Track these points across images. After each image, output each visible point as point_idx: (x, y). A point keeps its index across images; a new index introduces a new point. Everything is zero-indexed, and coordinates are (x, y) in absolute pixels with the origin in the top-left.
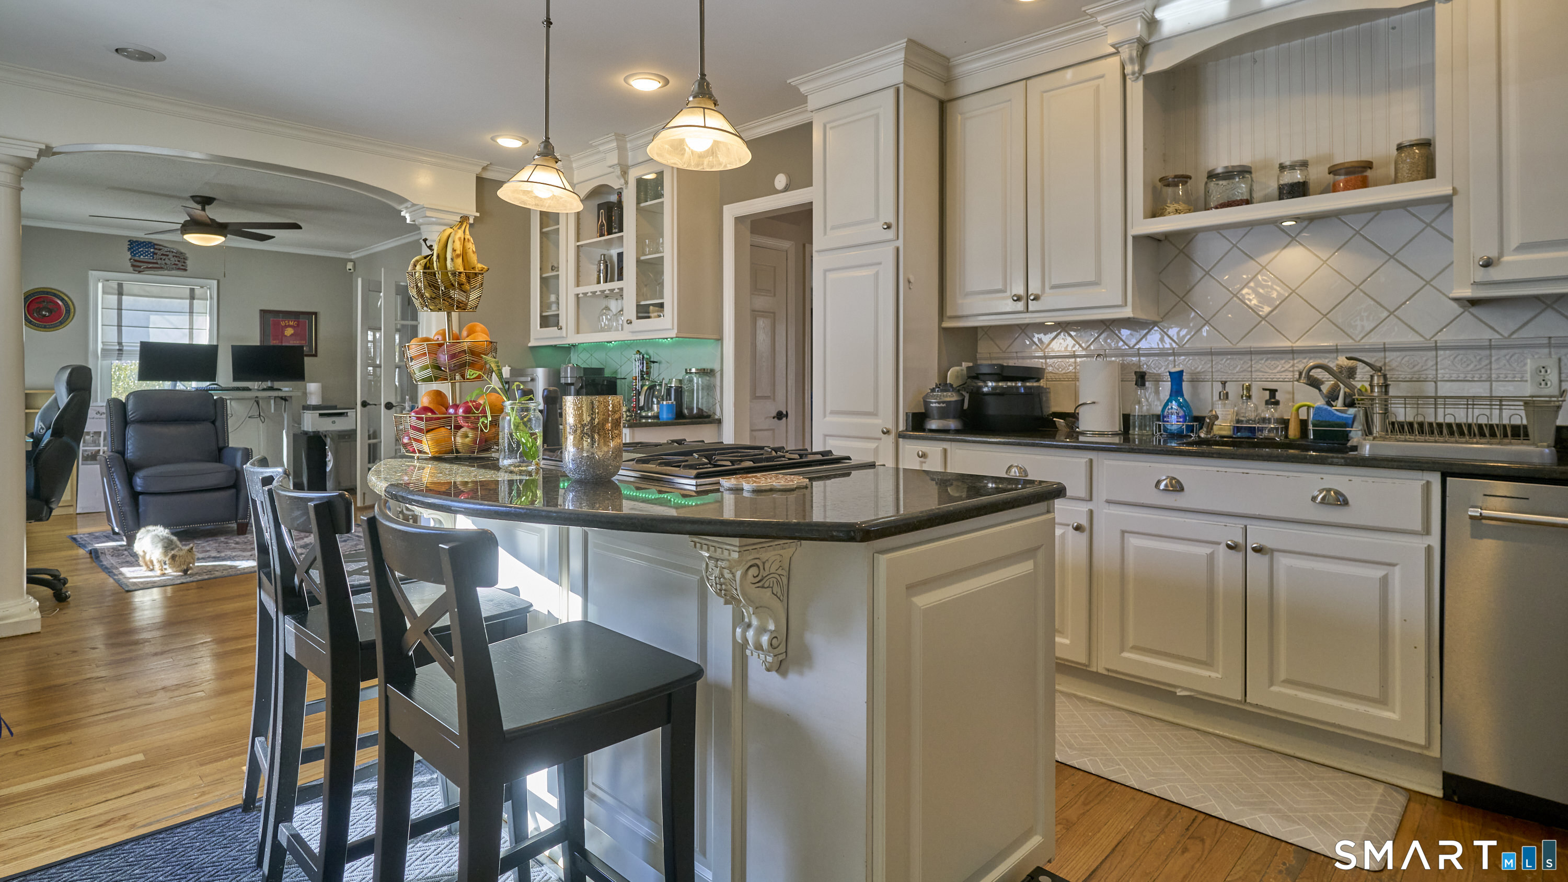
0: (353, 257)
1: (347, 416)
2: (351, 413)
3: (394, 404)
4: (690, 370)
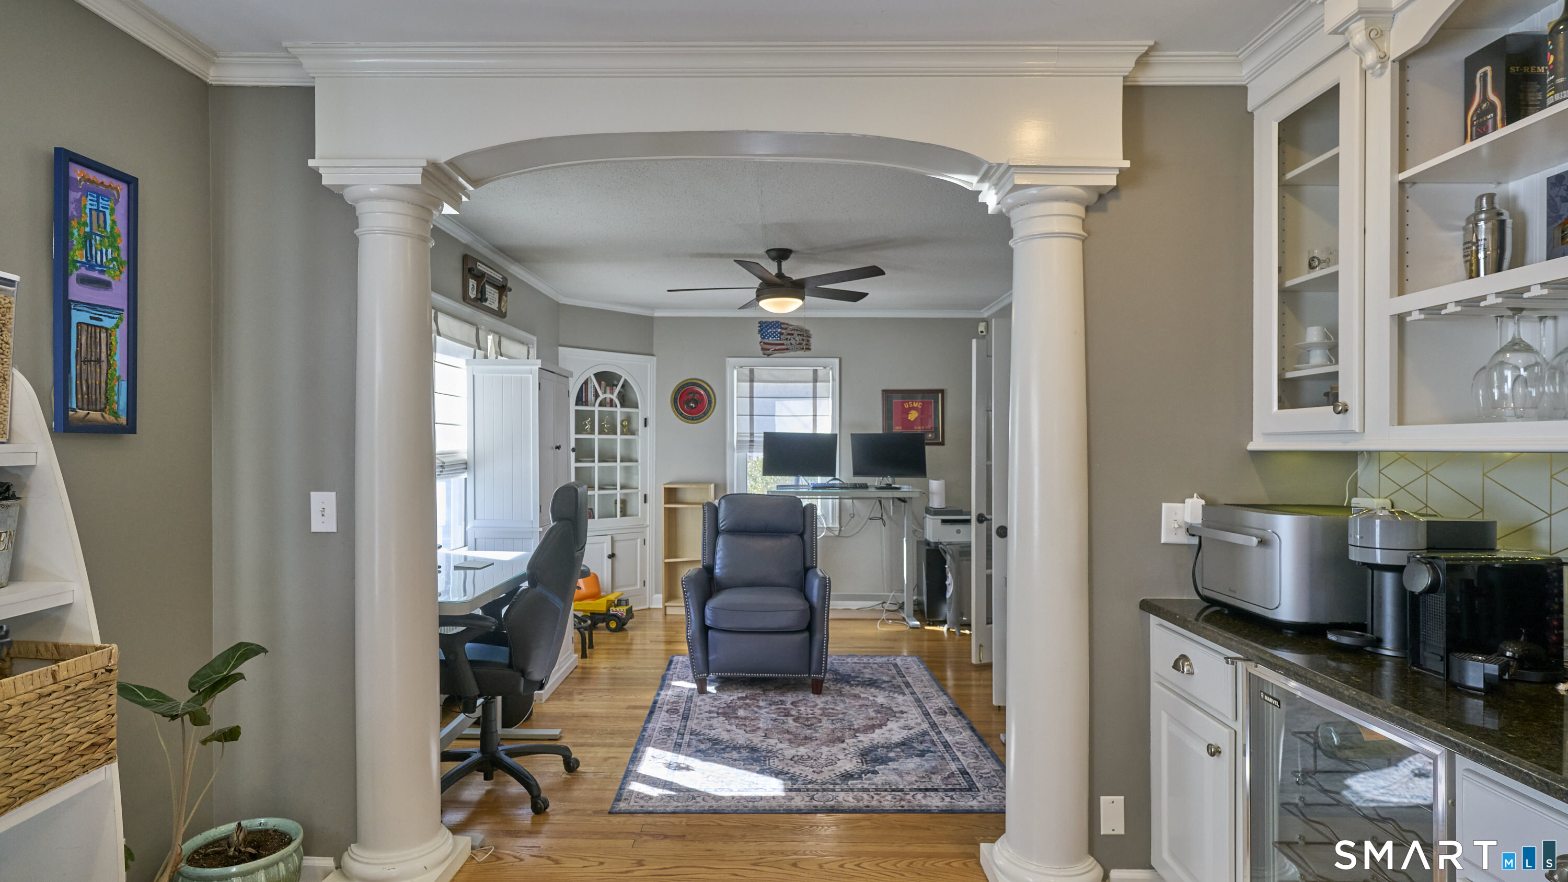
0: (986, 315)
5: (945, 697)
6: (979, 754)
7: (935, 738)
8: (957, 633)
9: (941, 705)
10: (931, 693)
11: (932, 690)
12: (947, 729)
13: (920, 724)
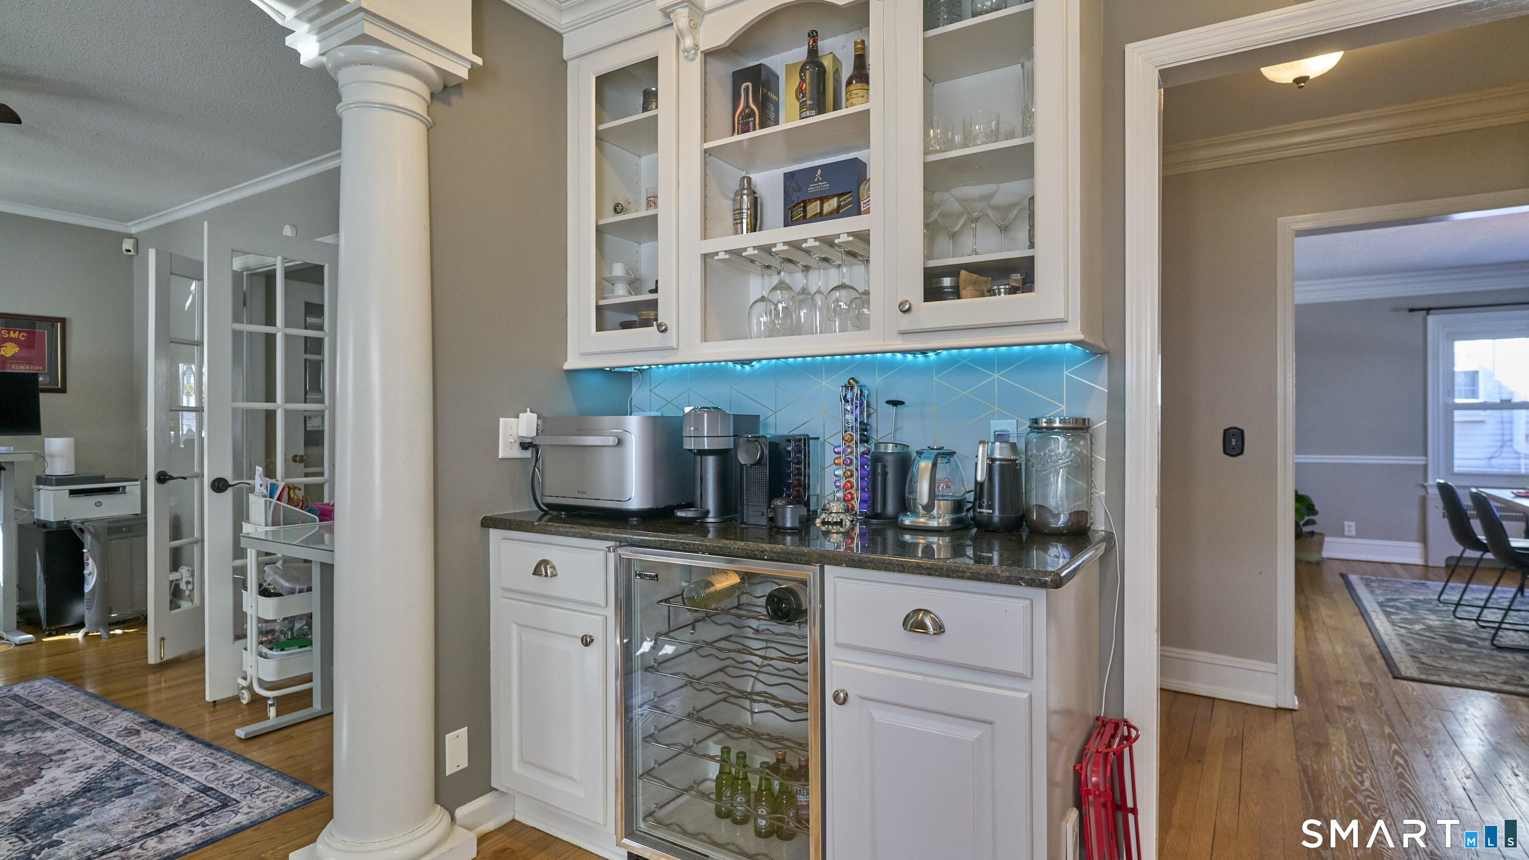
0: (134, 230)
1: (124, 492)
2: (134, 488)
3: (231, 482)
4: (1050, 421)
5: (126, 714)
6: (215, 761)
7: (138, 765)
8: (105, 636)
9: (124, 724)
10: (100, 714)
11: (99, 711)
12: (151, 749)
13: (103, 757)
